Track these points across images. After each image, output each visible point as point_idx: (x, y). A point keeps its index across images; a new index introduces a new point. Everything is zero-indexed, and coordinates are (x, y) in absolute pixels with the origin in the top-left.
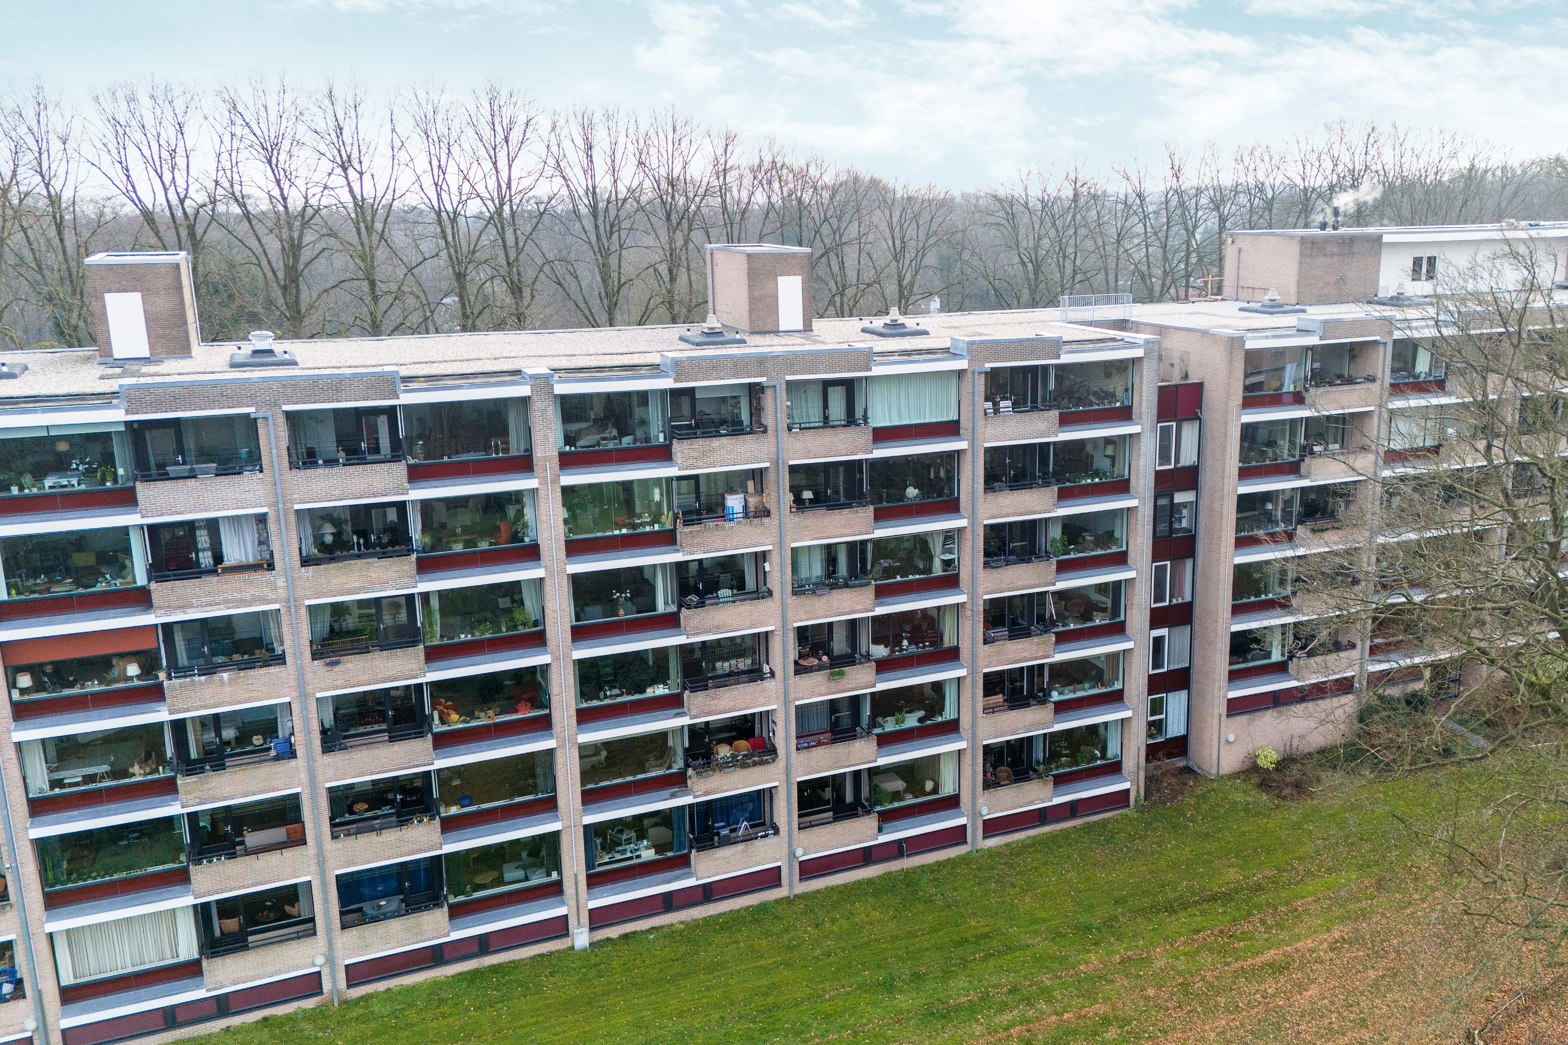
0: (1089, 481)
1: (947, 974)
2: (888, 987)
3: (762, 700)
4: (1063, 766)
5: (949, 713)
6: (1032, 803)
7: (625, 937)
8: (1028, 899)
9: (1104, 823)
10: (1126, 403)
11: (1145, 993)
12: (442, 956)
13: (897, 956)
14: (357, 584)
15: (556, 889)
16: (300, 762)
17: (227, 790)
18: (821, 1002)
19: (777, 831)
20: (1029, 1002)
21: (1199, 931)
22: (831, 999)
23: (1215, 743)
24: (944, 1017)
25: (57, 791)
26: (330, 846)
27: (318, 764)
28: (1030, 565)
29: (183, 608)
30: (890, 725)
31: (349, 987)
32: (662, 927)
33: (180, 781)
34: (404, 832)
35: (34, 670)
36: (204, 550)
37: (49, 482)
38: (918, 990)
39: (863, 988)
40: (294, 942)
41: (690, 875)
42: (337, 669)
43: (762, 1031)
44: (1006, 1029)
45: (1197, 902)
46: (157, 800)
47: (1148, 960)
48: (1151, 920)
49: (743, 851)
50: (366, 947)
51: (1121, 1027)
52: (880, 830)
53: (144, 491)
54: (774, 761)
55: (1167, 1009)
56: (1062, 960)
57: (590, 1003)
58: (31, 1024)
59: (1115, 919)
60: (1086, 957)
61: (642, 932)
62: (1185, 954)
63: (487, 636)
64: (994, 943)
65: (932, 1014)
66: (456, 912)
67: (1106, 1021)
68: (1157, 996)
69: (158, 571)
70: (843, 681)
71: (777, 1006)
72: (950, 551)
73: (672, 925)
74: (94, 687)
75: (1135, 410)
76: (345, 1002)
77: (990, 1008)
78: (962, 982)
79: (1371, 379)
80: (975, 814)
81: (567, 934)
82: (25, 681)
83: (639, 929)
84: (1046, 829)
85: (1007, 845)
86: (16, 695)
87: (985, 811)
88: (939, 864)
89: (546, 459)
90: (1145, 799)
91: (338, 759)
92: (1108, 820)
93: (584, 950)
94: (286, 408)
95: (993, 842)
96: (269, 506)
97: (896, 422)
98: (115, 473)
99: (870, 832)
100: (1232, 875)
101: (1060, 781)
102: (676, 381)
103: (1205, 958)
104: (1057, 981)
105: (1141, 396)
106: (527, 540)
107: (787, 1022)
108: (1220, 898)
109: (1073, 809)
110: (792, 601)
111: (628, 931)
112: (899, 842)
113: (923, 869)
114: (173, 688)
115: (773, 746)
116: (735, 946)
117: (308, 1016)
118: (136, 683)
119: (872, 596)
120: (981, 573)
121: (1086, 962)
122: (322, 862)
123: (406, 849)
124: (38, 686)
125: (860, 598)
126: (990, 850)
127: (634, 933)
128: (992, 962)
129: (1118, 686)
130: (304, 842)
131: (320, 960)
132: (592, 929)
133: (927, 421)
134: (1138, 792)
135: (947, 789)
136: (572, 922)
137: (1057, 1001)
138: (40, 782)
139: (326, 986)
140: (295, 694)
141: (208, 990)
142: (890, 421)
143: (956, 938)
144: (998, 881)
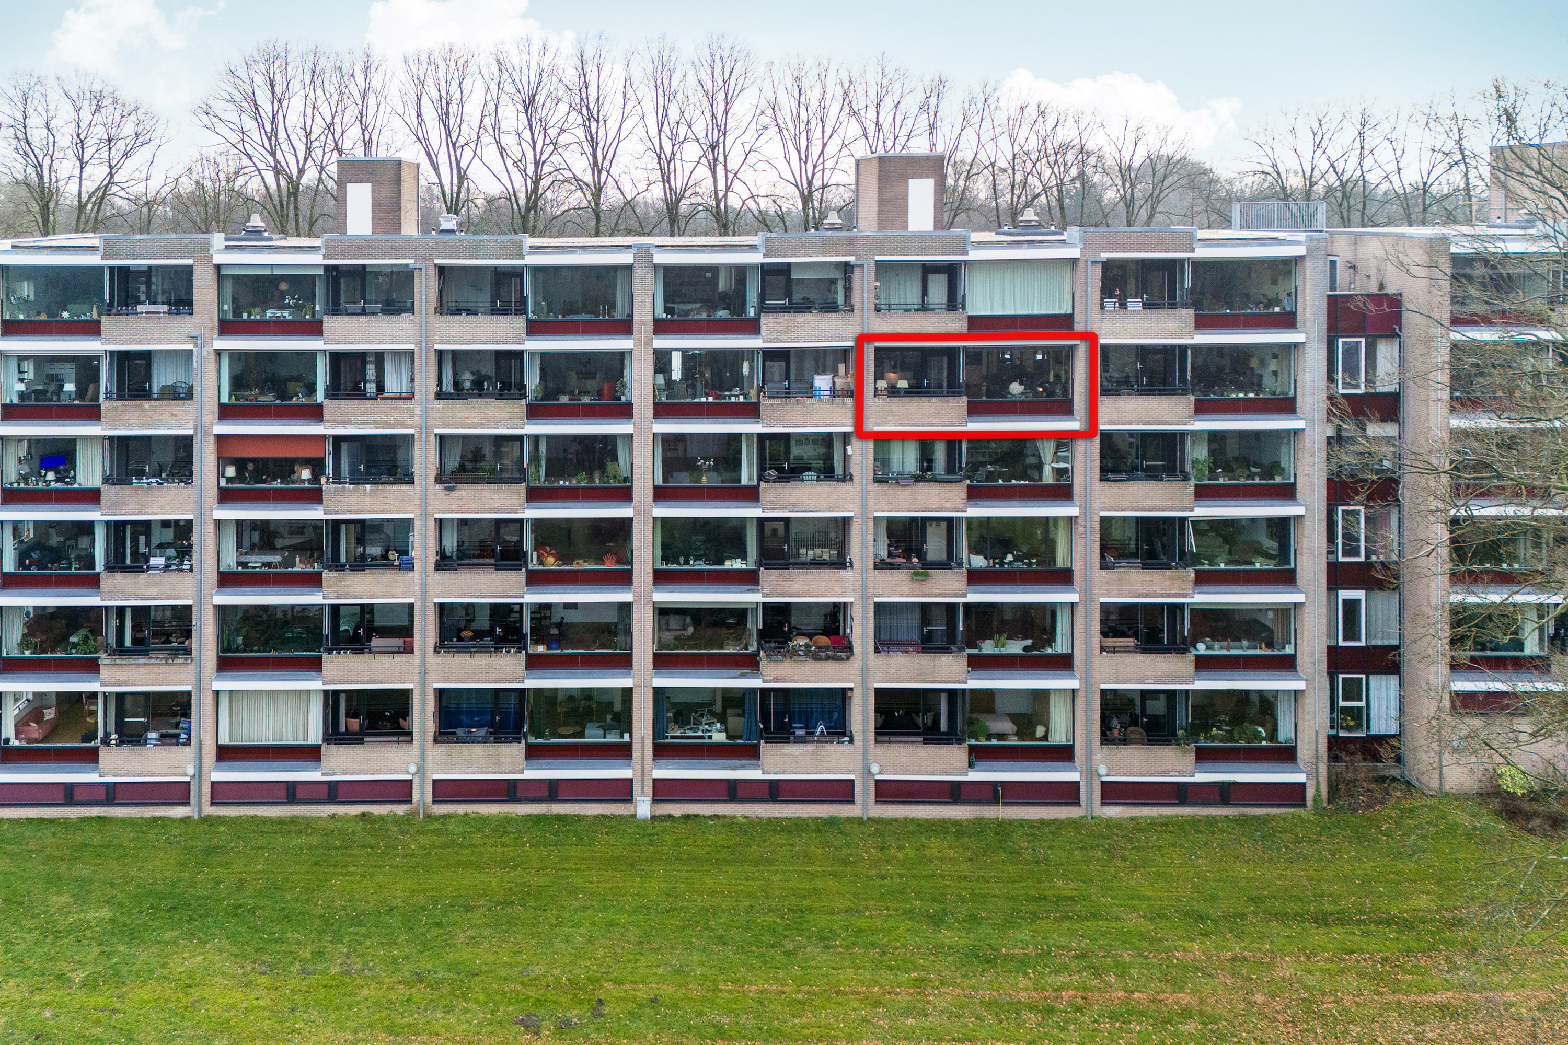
0: (1241, 395)
1: (1010, 922)
2: (936, 921)
3: (839, 591)
4: (1213, 739)
5: (1060, 646)
6: (1167, 773)
7: (687, 817)
8: (1137, 875)
9: (1266, 820)
10: (1288, 309)
11: (1250, 997)
12: (515, 794)
13: (959, 895)
14: (476, 420)
15: (623, 752)
16: (416, 575)
17: (359, 589)
18: (859, 917)
19: (851, 741)
20: (1097, 972)
21: (1352, 952)
22: (871, 917)
24: (989, 962)
25: (240, 569)
26: (432, 658)
27: (429, 579)
28: (1160, 484)
29: (344, 423)
30: (988, 647)
31: (434, 802)
32: (724, 817)
33: (326, 574)
34: (493, 658)
35: (240, 464)
36: (370, 381)
37: (269, 314)
38: (969, 931)
39: (909, 914)
40: (394, 745)
41: (756, 767)
42: (453, 494)
43: (787, 927)
44: (1056, 990)
45: (1363, 922)
46: (307, 590)
47: (1270, 966)
48: (1290, 927)
49: (813, 753)
50: (452, 766)
51: (1205, 1024)
52: (971, 765)
53: (331, 324)
54: (848, 658)
55: (1275, 1020)
56: (1154, 941)
57: (632, 865)
58: (191, 770)
59: (1243, 916)
60: (1187, 944)
61: (704, 817)
62: (1322, 971)
63: (583, 484)
64: (1078, 907)
65: (977, 956)
66: (533, 753)
67: (1186, 1014)
68: (1265, 1004)
69: (334, 392)
70: (929, 585)
71: (810, 910)
72: (1065, 459)
73: (735, 817)
74: (277, 484)
75: (1299, 317)
76: (429, 817)
77: (1046, 965)
78: (1024, 934)
80: (1091, 772)
81: (630, 800)
82: (231, 471)
83: (701, 813)
84: (1187, 811)
85: (1132, 819)
86: (223, 483)
87: (1103, 770)
88: (1043, 823)
89: (642, 322)
90: (1329, 802)
91: (447, 577)
92: (1273, 818)
93: (645, 820)
94: (437, 261)
95: (1114, 812)
96: (416, 344)
97: (998, 312)
98: (314, 308)
99: (958, 765)
100: (1422, 902)
101: (1206, 755)
102: (765, 256)
103: (1351, 982)
104: (1140, 960)
105: (1305, 300)
106: (623, 398)
107: (815, 926)
108: (1397, 923)
109: (1223, 793)
110: (875, 488)
111: (690, 812)
112: (994, 784)
113: (1022, 823)
114: (329, 491)
115: (850, 643)
116: (789, 848)
117: (397, 820)
118: (307, 485)
119: (964, 495)
120: (1098, 485)
121: (1185, 950)
122: (424, 673)
123: (494, 676)
124: (240, 477)
125: (950, 495)
126: (1110, 819)
127: (696, 816)
128: (1067, 924)
129: (1289, 650)
130: (412, 652)
131: (413, 769)
132: (655, 801)
133: (1036, 312)
134: (1318, 789)
135: (1058, 737)
136: (636, 788)
137: (1132, 978)
138: (230, 560)
139: (416, 797)
140: (419, 512)
141: (323, 774)
142: (992, 308)
143: (1033, 893)
144: (1106, 851)
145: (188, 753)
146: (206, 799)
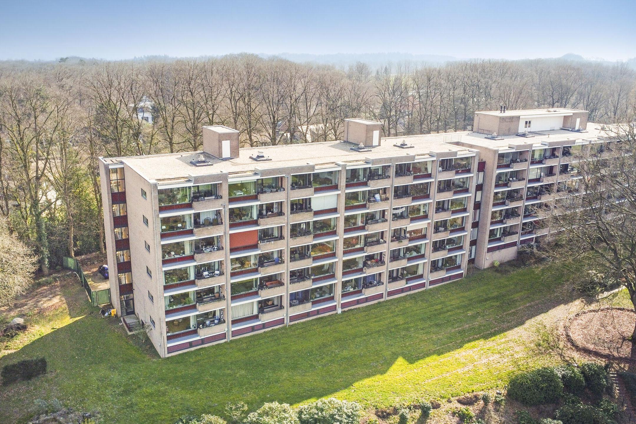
0: (459, 189)
3: (382, 249)
4: (448, 267)
5: (422, 253)
6: (441, 276)
7: (349, 310)
10: (470, 168)
12: (310, 315)
14: (301, 219)
15: (332, 298)
16: (285, 264)
19: (383, 284)
23: (484, 260)
26: (289, 286)
27: (289, 265)
28: (446, 212)
29: (265, 225)
31: (290, 322)
32: (357, 308)
33: (259, 269)
34: (304, 283)
40: (279, 311)
41: (362, 295)
42: (295, 240)
46: (254, 274)
49: (375, 289)
50: (294, 312)
52: (406, 283)
54: (384, 265)
63: (325, 231)
66: (313, 303)
69: (260, 217)
70: (401, 244)
72: (426, 209)
73: (359, 308)
75: (472, 170)
76: (288, 326)
79: (526, 160)
80: (427, 279)
81: (336, 310)
83: (352, 309)
84: (444, 283)
85: (434, 287)
87: (430, 278)
88: (419, 292)
89: (343, 186)
90: (467, 275)
91: (293, 263)
92: (458, 281)
93: (340, 314)
94: (292, 174)
95: (431, 287)
96: (285, 199)
99: (404, 284)
101: (448, 270)
102: (372, 165)
105: (474, 165)
109: (450, 278)
110: (392, 222)
112: (410, 286)
113: (416, 294)
114: (261, 245)
115: (385, 261)
117: (281, 329)
120: (434, 215)
122: (287, 290)
123: (304, 287)
126: (431, 289)
129: (461, 245)
130: (283, 285)
131: (284, 315)
132: (342, 308)
134: (465, 273)
135: (420, 273)
136: (338, 307)
140: (285, 247)
141: (260, 322)
145: (225, 325)
146: (231, 336)
